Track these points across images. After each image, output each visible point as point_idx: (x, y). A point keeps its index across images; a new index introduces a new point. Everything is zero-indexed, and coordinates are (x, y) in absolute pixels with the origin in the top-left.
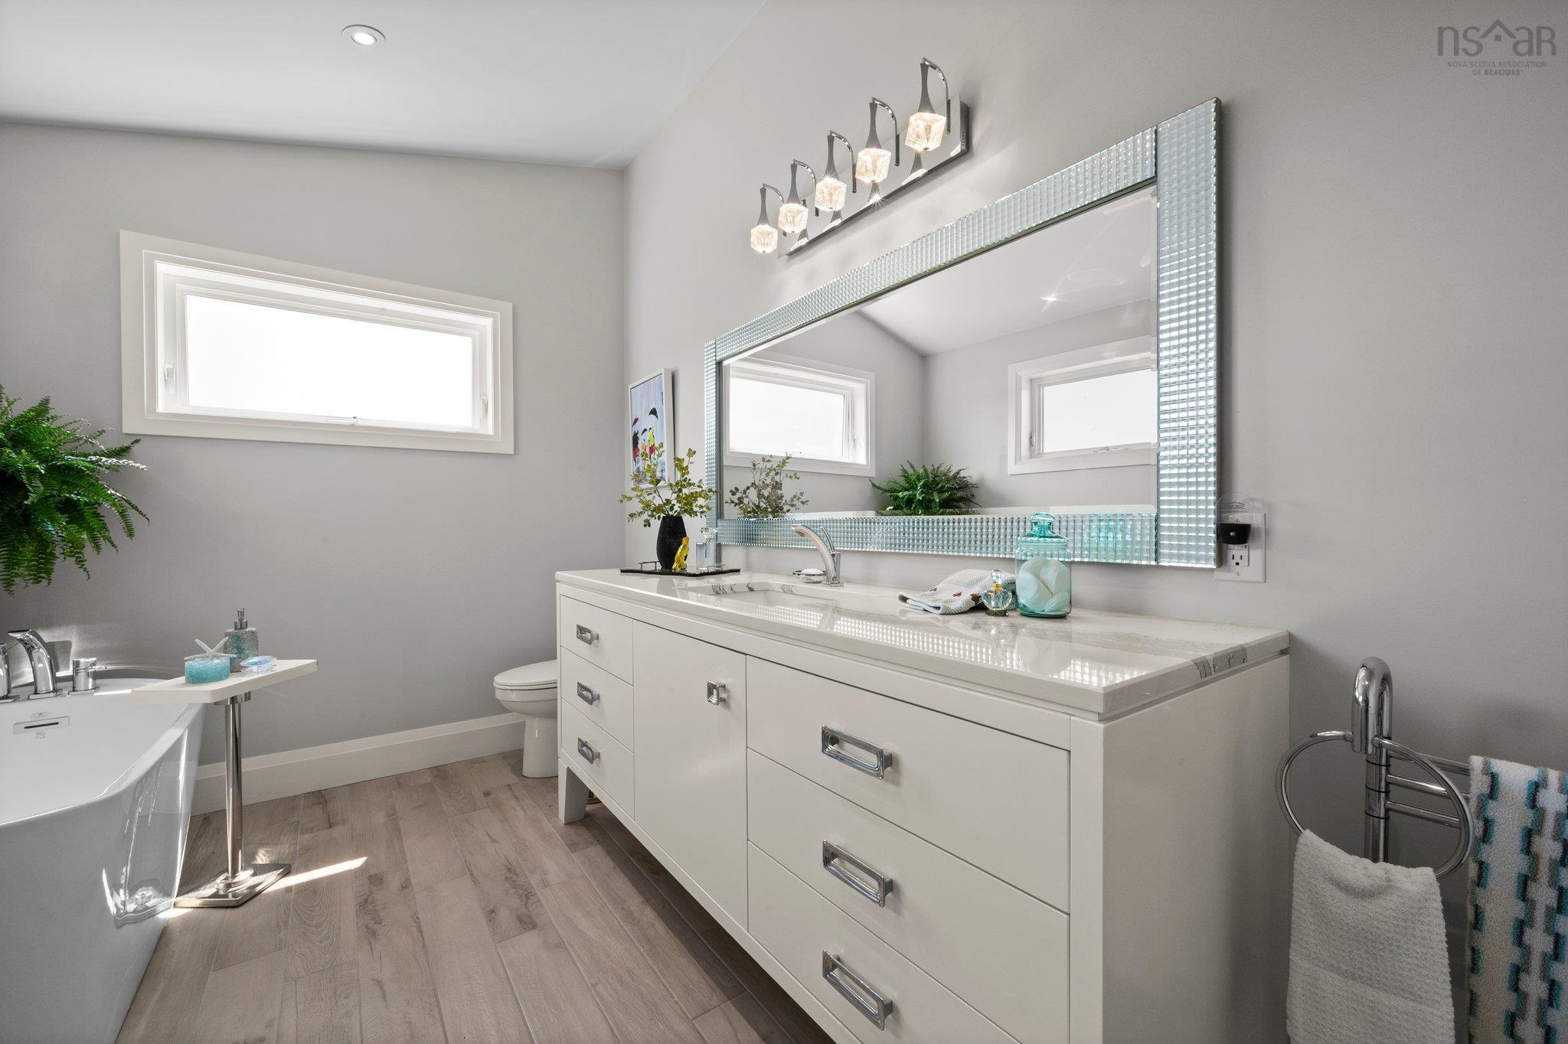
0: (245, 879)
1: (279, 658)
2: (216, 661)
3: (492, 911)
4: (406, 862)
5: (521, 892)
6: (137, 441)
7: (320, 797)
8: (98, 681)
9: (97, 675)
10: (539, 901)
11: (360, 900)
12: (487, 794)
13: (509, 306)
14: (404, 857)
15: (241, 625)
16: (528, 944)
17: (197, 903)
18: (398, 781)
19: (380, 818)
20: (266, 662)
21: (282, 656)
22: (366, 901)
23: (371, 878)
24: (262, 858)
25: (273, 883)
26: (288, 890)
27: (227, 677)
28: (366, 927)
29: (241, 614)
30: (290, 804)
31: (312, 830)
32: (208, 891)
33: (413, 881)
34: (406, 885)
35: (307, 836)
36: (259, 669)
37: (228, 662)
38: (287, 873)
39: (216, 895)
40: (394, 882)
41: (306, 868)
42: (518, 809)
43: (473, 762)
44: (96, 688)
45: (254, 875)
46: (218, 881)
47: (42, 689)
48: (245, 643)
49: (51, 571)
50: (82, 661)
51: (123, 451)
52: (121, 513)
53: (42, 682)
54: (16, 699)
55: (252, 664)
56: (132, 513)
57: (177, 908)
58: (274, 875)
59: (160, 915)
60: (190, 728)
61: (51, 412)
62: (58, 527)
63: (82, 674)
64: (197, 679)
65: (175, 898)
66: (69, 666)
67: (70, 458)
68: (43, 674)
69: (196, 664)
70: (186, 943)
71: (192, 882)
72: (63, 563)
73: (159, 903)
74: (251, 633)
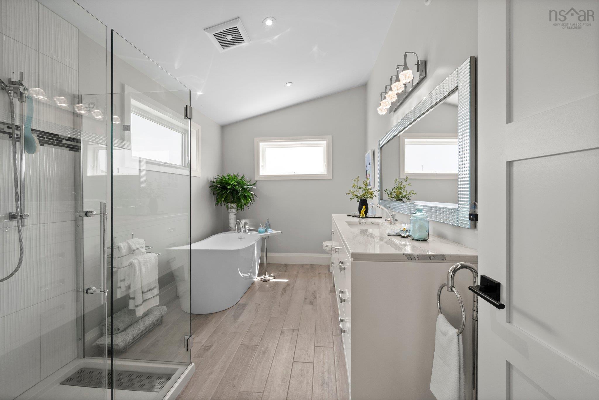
0: (267, 277)
2: (263, 229)
3: (306, 298)
5: (314, 297)
7: (286, 265)
9: (249, 230)
10: (317, 300)
12: (319, 274)
13: (331, 137)
14: (296, 282)
15: (268, 222)
16: (310, 307)
17: (260, 279)
18: (302, 266)
19: (295, 273)
21: (274, 230)
22: (285, 288)
23: (288, 284)
24: (272, 275)
25: (272, 280)
26: (274, 282)
27: (264, 233)
28: (283, 293)
29: (268, 220)
30: (280, 265)
31: (282, 271)
32: (262, 277)
33: (295, 287)
34: (293, 288)
35: (281, 273)
36: (271, 232)
37: (265, 230)
38: (274, 278)
39: (262, 278)
40: (291, 286)
42: (324, 279)
43: (320, 265)
44: (248, 232)
45: (269, 277)
47: (241, 231)
48: (268, 226)
49: (243, 209)
50: (247, 226)
51: (254, 184)
52: (253, 197)
53: (241, 230)
54: (238, 232)
55: (269, 231)
56: (255, 197)
57: (257, 279)
58: (272, 278)
59: (253, 279)
60: (257, 242)
61: (244, 177)
62: (243, 200)
63: (246, 229)
64: (260, 233)
65: (256, 277)
66: (245, 227)
67: (245, 187)
68: (242, 228)
69: (260, 229)
70: (257, 286)
71: (259, 275)
72: (245, 207)
73: (254, 277)
74: (269, 224)
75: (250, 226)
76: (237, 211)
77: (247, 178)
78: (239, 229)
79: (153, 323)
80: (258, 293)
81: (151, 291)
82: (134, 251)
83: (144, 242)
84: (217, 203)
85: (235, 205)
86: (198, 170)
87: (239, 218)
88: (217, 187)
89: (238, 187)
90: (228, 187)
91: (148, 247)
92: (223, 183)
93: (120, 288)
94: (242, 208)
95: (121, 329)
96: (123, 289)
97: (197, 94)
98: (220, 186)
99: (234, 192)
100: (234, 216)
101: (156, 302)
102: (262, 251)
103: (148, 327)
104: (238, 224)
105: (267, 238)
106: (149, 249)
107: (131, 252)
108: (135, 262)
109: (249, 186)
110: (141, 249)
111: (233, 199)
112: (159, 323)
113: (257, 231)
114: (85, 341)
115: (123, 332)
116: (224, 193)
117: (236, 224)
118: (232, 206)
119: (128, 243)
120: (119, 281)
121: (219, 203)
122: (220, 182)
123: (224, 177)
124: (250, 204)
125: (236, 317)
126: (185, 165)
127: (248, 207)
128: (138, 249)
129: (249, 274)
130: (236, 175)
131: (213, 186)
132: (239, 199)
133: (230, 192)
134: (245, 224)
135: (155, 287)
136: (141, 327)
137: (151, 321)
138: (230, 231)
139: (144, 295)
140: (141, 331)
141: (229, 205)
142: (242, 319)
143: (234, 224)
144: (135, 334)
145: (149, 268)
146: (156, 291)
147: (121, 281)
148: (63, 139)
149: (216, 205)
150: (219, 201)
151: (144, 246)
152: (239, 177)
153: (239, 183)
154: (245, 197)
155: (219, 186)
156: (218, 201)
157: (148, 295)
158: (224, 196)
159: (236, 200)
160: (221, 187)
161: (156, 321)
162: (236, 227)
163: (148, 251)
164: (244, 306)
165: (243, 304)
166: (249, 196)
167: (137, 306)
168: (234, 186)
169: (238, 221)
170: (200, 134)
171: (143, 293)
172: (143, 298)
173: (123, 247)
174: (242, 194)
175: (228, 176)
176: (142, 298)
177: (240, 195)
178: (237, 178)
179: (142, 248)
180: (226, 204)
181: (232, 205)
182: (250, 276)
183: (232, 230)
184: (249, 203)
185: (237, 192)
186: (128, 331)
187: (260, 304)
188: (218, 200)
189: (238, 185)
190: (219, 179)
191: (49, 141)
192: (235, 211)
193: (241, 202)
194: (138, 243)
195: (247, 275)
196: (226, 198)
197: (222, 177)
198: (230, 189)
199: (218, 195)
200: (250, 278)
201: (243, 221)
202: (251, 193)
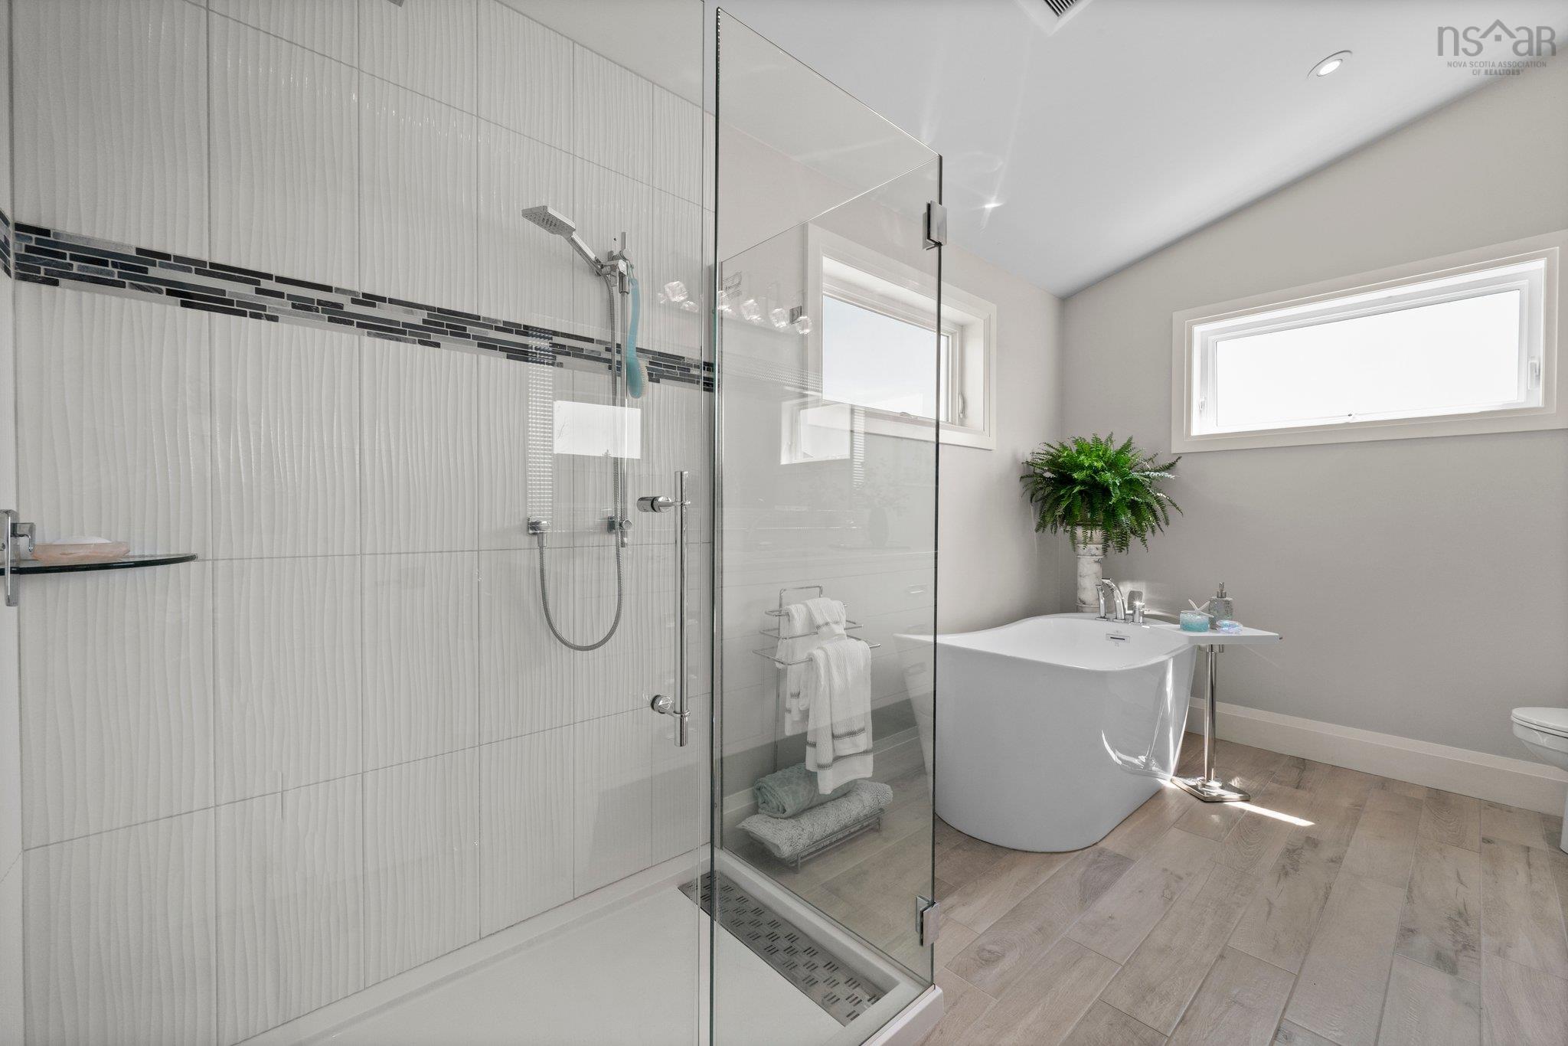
0: (1215, 788)
1: (1245, 626)
2: (1199, 617)
3: (1410, 931)
4: (1348, 846)
5: (1460, 939)
6: (1179, 458)
7: (1302, 763)
8: (1145, 619)
9: (1145, 616)
10: (1477, 959)
11: (1290, 848)
12: (1489, 841)
14: (1348, 842)
15: (1222, 595)
16: (1435, 977)
17: (1185, 787)
18: (1384, 784)
19: (1345, 802)
20: (1235, 626)
22: (1294, 851)
23: (1310, 840)
24: (1236, 783)
25: (1235, 802)
26: (1242, 811)
27: (1205, 630)
28: (1284, 866)
29: (1222, 586)
30: (1275, 758)
31: (1281, 783)
32: (1192, 782)
33: (1345, 861)
34: (1337, 861)
35: (1276, 786)
36: (1232, 629)
37: (1207, 620)
38: (1246, 800)
39: (1195, 787)
40: (1325, 852)
41: (1262, 805)
42: (1522, 873)
44: (1144, 623)
45: (1222, 788)
46: (1198, 779)
47: (1119, 616)
48: (1221, 608)
49: (1127, 545)
50: (1138, 603)
51: (1169, 467)
52: (1162, 508)
53: (1118, 612)
54: (1108, 619)
55: (1226, 625)
56: (1169, 509)
57: (1171, 782)
58: (1236, 796)
59: (1159, 780)
60: (1176, 659)
61: (1133, 446)
62: (1126, 518)
63: (1137, 612)
64: (1186, 627)
65: (1170, 775)
66: (1131, 606)
67: (1135, 475)
68: (1120, 608)
69: (1186, 616)
70: (1173, 809)
71: (1182, 771)
72: (1134, 541)
73: (1161, 773)
74: (1228, 602)
75: (1151, 603)
76: (1105, 550)
77: (1143, 449)
78: (1110, 608)
79: (857, 821)
80: (1175, 835)
81: (853, 738)
82: (818, 627)
83: (844, 612)
84: (1041, 526)
85: (1098, 534)
86: (987, 432)
87: (1111, 573)
88: (1045, 478)
89: (1109, 474)
90: (1075, 476)
91: (855, 623)
92: (1061, 466)
93: (789, 711)
94: (1123, 544)
95: (789, 811)
96: (795, 716)
97: (984, 209)
98: (1052, 476)
99: (1095, 492)
100: (1096, 568)
101: (864, 768)
102: (1195, 692)
103: (846, 827)
104: (1108, 592)
105: (1216, 649)
106: (853, 630)
107: (814, 629)
108: (819, 654)
109: (1148, 473)
110: (834, 626)
111: (1093, 514)
112: (872, 825)
113: (1176, 621)
114: (725, 813)
115: (793, 821)
116: (1063, 496)
117: (1101, 593)
118: (1089, 535)
119: (807, 606)
120: (788, 696)
121: (1049, 526)
122: (1053, 463)
123: (1065, 448)
124: (1153, 531)
125: (1090, 892)
126: (952, 418)
127: (1143, 541)
128: (827, 624)
129: (1143, 758)
130: (1103, 440)
131: (1031, 476)
132: (1112, 514)
133: (1080, 492)
134: (1133, 596)
135: (862, 730)
136: (826, 822)
137: (854, 813)
138: (1082, 612)
139: (836, 742)
140: (829, 831)
141: (1079, 531)
142: (1108, 903)
143: (1095, 592)
144: (817, 837)
145: (849, 678)
146: (864, 741)
147: (792, 696)
148: (691, 365)
149: (1037, 530)
150: (1048, 519)
151: (844, 619)
152: (1116, 446)
153: (1112, 465)
154: (1134, 507)
155: (1048, 475)
156: (1044, 521)
157: (846, 747)
158: (1064, 505)
159: (1100, 516)
160: (1053, 479)
161: (866, 817)
162: (1102, 602)
163: (852, 632)
164: (1121, 862)
165: (1117, 856)
166: (1149, 506)
167: (821, 767)
168: (1096, 471)
169: (1107, 581)
170: (994, 326)
171: (834, 736)
172: (834, 750)
173: (796, 616)
174: (1124, 499)
175: (1076, 442)
176: (831, 750)
177: (1114, 500)
178: (1106, 450)
179: (837, 623)
180: (1068, 528)
181: (1089, 532)
182: (1147, 765)
183: (1087, 610)
184: (1150, 530)
185: (1105, 491)
186: (802, 821)
187: (1181, 879)
188: (1043, 518)
189: (1109, 471)
190: (1048, 453)
191: (668, 372)
192: (1099, 552)
193: (1118, 525)
194: (829, 609)
195: (1136, 761)
196: (1068, 511)
197: (1057, 446)
198: (1083, 483)
199: (1045, 503)
200: (1146, 772)
201: (1126, 588)
202: (1158, 497)
